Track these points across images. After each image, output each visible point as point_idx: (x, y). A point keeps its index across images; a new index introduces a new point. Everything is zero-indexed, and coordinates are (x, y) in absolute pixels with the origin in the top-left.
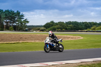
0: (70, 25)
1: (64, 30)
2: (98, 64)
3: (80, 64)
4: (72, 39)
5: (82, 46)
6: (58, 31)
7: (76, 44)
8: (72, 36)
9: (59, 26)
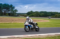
0: (42, 14)
1: (38, 16)
2: (58, 36)
3: (47, 36)
4: (43, 22)
5: (49, 26)
6: (35, 17)
7: (45, 25)
8: (43, 20)
9: (35, 14)
